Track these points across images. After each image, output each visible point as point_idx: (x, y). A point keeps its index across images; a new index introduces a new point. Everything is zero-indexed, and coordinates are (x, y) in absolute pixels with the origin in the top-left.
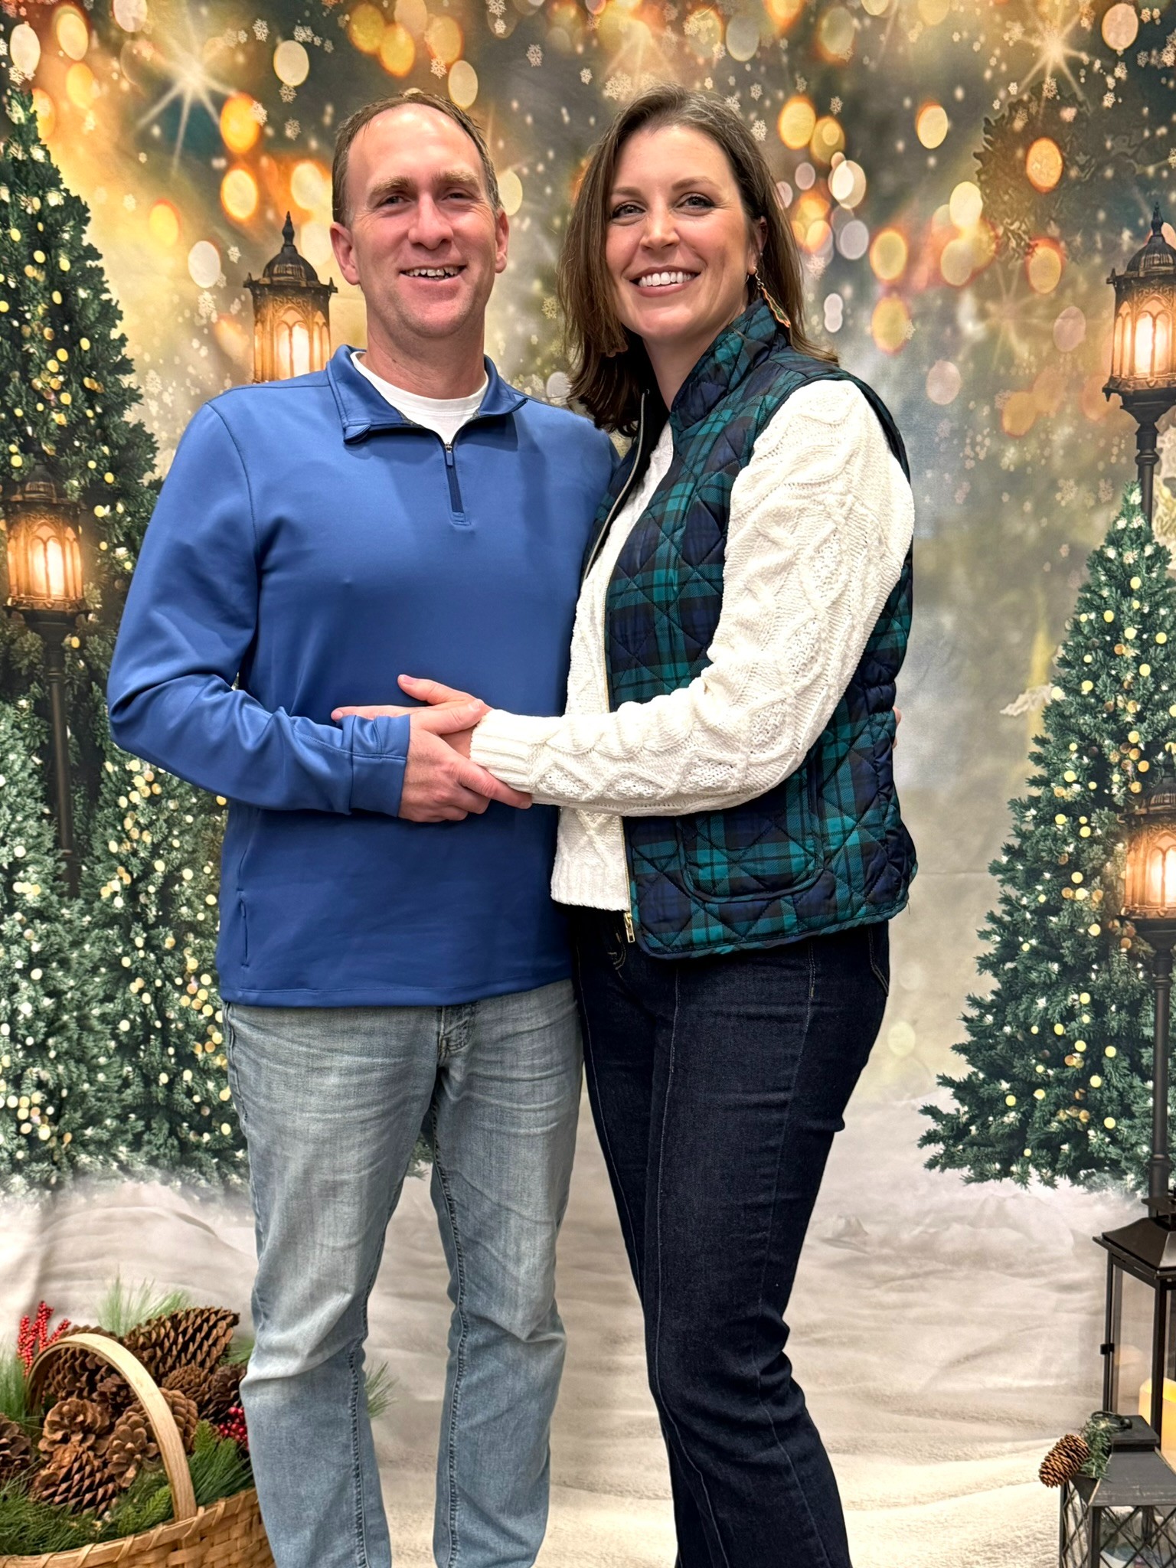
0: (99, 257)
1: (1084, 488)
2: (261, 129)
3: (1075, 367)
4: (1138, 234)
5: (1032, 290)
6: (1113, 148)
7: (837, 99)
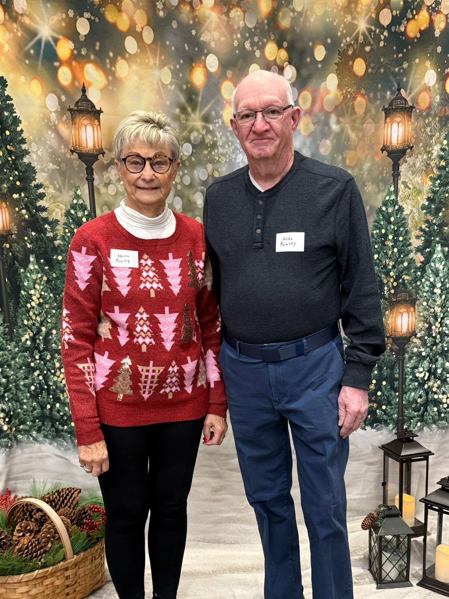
0: (12, 99)
1: (374, 186)
2: (72, 51)
3: (371, 141)
4: (392, 93)
5: (356, 113)
6: (383, 61)
7: (286, 42)
